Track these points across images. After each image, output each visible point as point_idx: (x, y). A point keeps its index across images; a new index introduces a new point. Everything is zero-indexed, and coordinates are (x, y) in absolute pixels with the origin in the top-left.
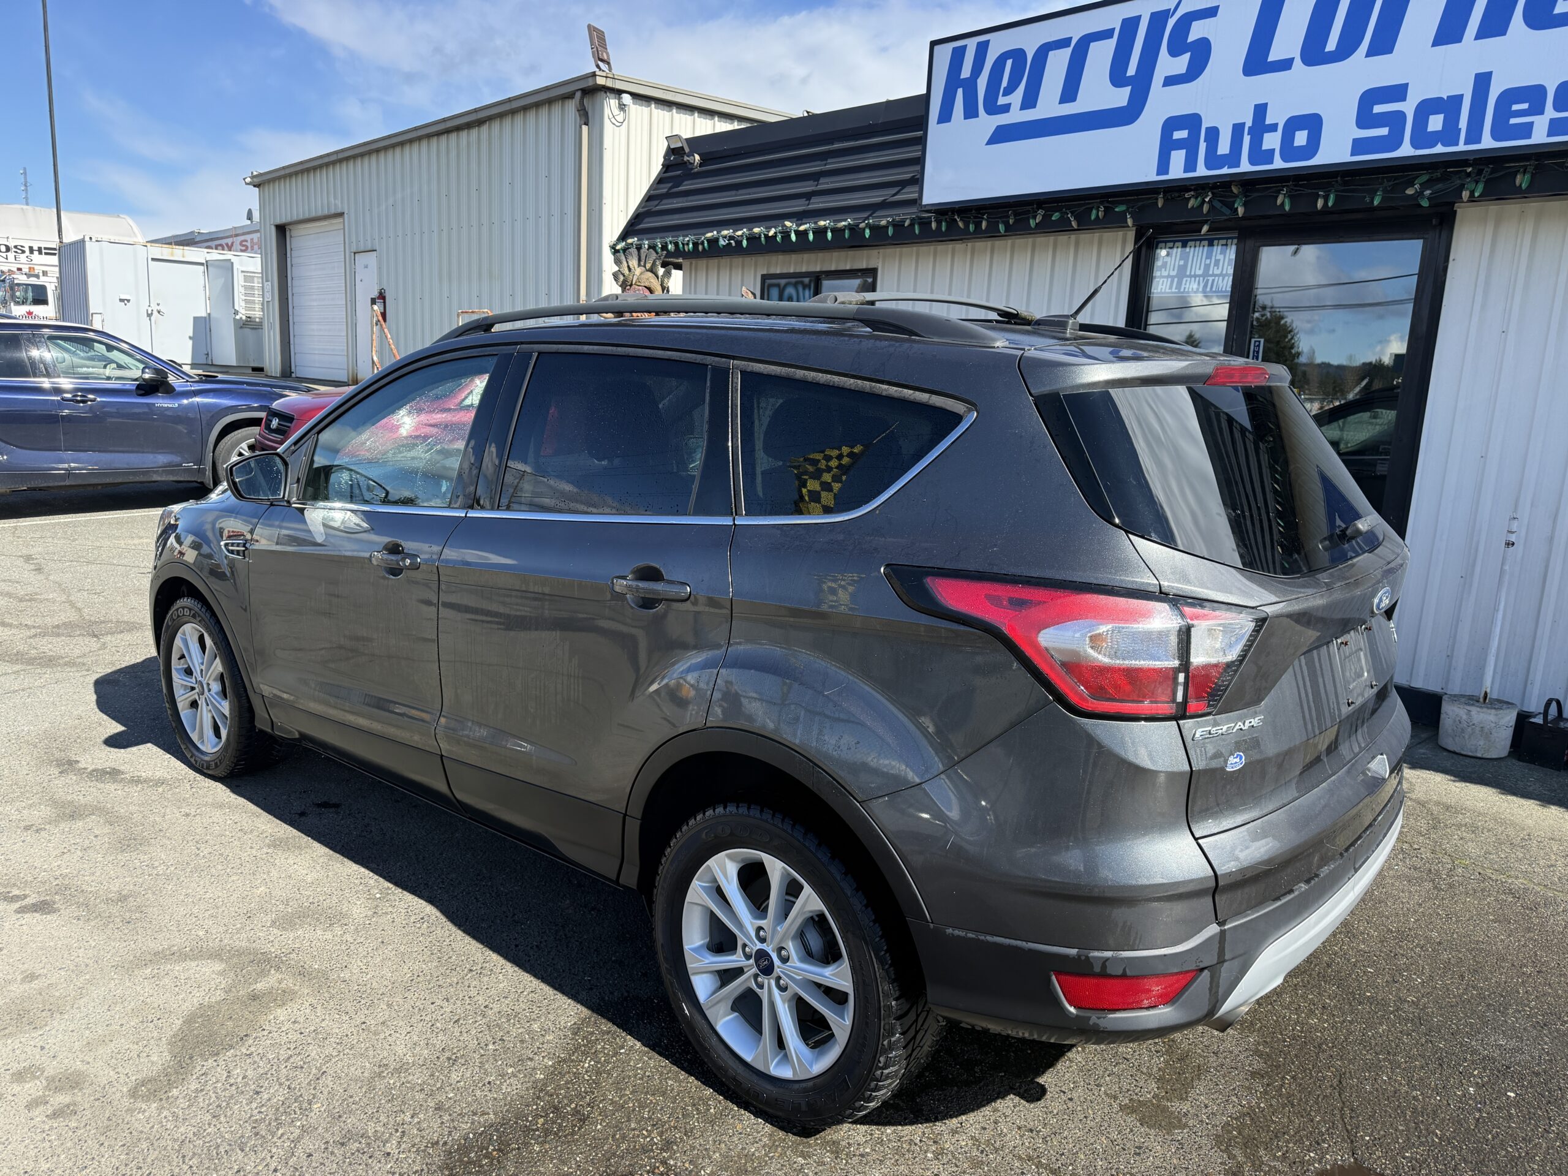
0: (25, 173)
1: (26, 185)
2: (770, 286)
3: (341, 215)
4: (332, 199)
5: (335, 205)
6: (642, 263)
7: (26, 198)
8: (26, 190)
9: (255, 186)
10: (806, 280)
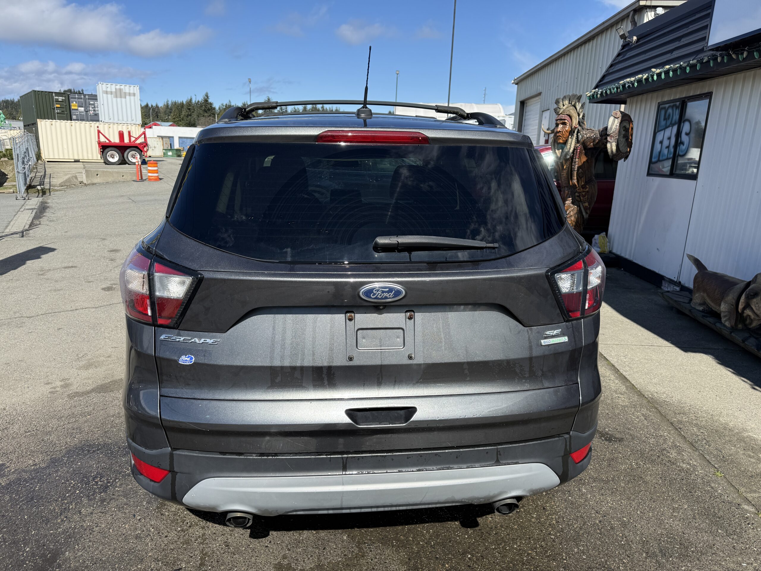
0: (485, 90)
1: (485, 95)
2: (662, 108)
3: (540, 94)
4: (538, 87)
5: (539, 89)
6: (570, 102)
7: (484, 100)
8: (485, 97)
9: (516, 84)
10: (678, 103)
